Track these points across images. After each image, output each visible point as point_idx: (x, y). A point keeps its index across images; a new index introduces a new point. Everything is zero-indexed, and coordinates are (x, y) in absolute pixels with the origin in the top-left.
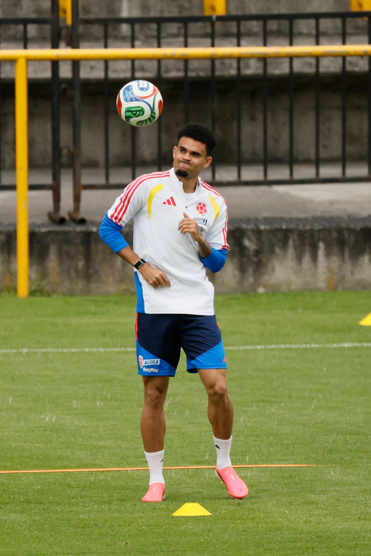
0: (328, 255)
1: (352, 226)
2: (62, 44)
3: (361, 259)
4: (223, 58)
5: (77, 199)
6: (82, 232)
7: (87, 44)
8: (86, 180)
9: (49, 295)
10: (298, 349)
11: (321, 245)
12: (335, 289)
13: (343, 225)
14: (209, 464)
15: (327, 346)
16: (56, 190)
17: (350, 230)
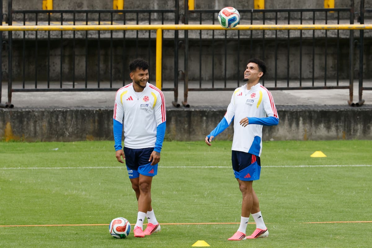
0: (304, 123)
1: (316, 109)
2: (180, 22)
3: (320, 125)
4: (256, 30)
5: (186, 95)
6: (187, 111)
7: (192, 22)
8: (190, 86)
9: (171, 141)
10: (279, 168)
11: (301, 119)
12: (307, 139)
13: (312, 109)
14: (217, 222)
15: (293, 166)
16: (176, 91)
17: (314, 111)
